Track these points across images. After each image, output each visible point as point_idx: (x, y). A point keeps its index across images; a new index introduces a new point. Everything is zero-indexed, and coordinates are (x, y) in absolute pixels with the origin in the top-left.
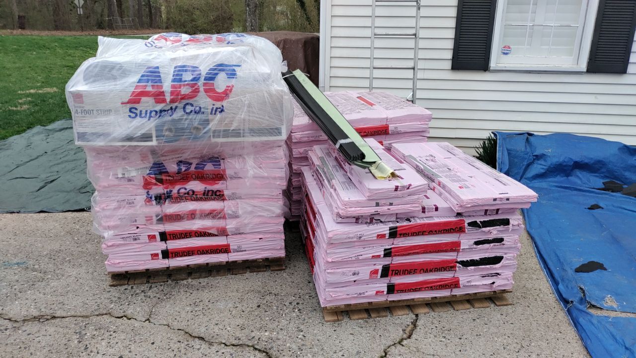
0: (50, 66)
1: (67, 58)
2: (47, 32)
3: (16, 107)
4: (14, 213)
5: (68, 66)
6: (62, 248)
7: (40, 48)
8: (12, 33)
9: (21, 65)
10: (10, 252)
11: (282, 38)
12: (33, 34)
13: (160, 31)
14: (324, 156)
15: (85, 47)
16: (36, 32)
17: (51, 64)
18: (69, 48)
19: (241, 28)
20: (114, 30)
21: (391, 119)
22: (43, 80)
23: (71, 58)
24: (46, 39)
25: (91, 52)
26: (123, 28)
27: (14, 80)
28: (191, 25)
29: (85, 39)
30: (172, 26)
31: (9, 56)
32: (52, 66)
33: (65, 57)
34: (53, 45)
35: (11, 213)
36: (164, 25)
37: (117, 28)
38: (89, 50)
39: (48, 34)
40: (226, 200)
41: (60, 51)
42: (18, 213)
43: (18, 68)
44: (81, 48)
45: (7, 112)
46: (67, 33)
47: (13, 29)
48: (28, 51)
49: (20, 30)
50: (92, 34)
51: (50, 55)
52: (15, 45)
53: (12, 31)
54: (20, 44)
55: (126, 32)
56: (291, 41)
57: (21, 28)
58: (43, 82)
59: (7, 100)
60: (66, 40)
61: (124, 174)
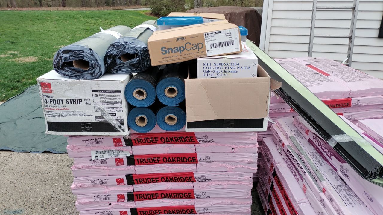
0: (75, 29)
1: (86, 24)
2: (77, 9)
3: (50, 58)
4: (26, 152)
5: (86, 29)
6: (54, 196)
7: (71, 18)
8: (58, 9)
9: (59, 29)
10: (13, 196)
11: (229, 12)
12: (70, 9)
13: (141, 7)
14: (295, 136)
15: (97, 17)
16: (71, 9)
17: (76, 28)
18: (88, 18)
19: (190, 4)
20: (115, 6)
21: (355, 92)
22: (71, 39)
23: (89, 24)
24: (75, 13)
25: (100, 20)
26: (120, 6)
27: (54, 38)
28: (160, 3)
29: (98, 12)
30: (148, 3)
31: (53, 23)
32: (77, 29)
33: (85, 23)
34: (79, 16)
35: (24, 152)
36: (144, 3)
37: (117, 5)
38: (99, 19)
39: (78, 9)
40: (196, 181)
41: (82, 20)
42: (29, 152)
43: (57, 31)
44: (95, 18)
45: (43, 62)
46: (89, 9)
47: (59, 7)
48: (64, 20)
49: (63, 7)
50: (102, 9)
51: (76, 22)
52: (57, 17)
53: (58, 8)
54: (60, 16)
55: (122, 8)
56: (235, 13)
57: (63, 6)
58: (70, 40)
59: (46, 53)
60: (86, 13)
61: (97, 156)
